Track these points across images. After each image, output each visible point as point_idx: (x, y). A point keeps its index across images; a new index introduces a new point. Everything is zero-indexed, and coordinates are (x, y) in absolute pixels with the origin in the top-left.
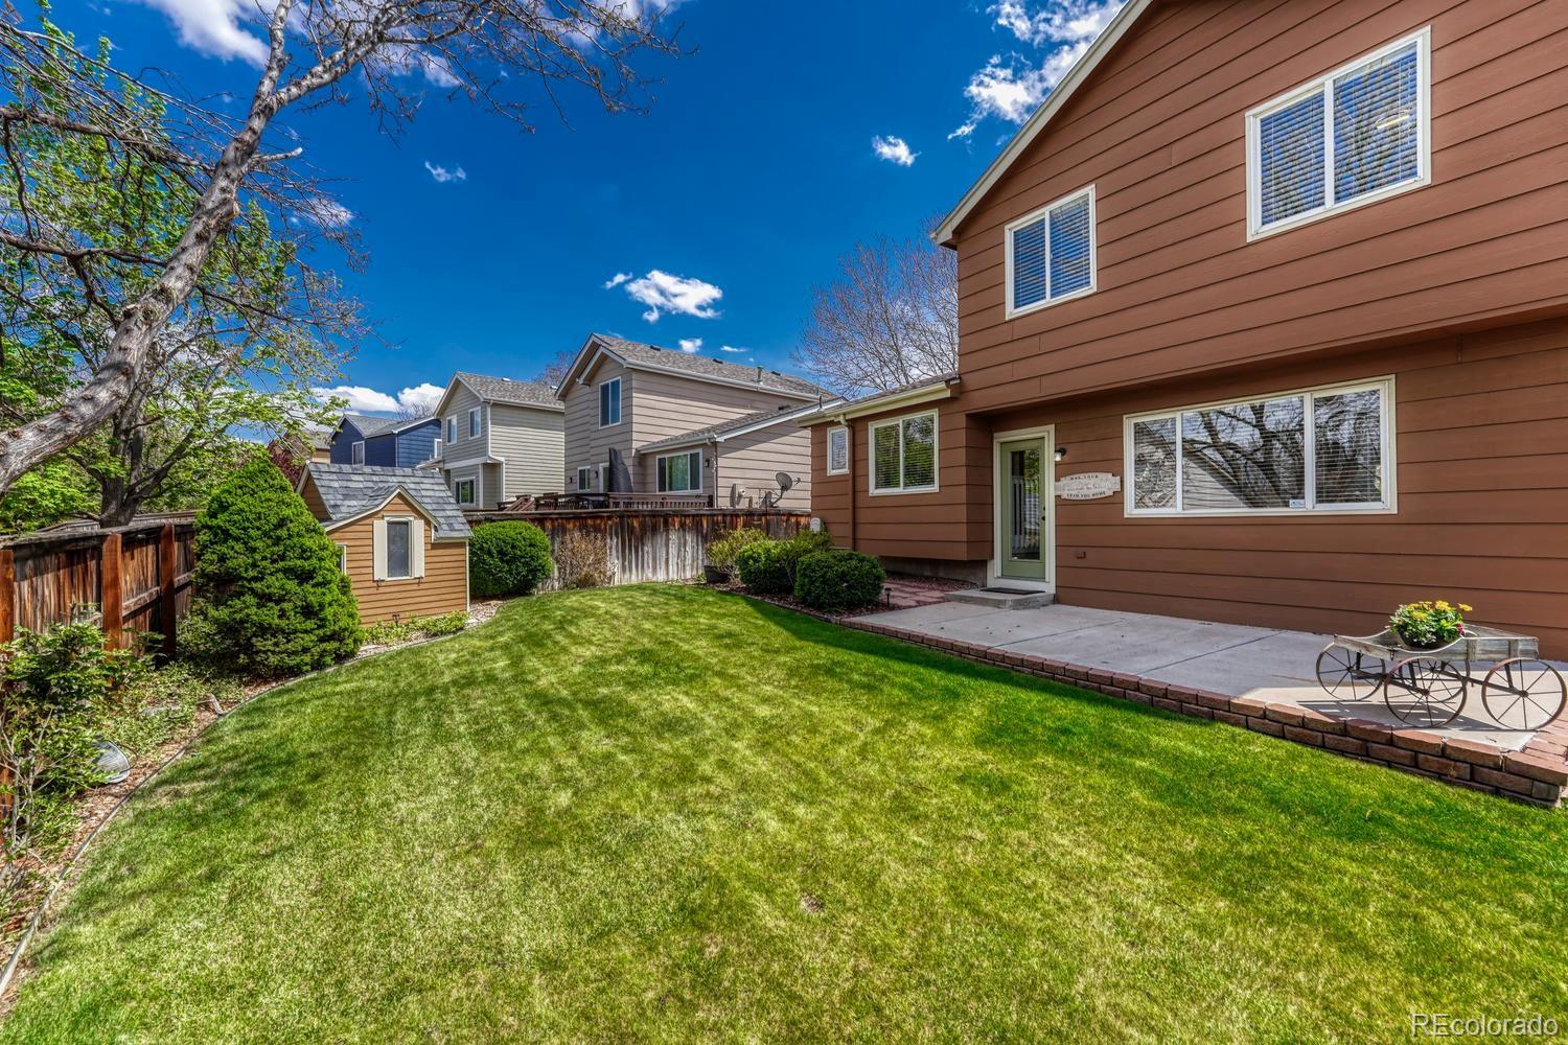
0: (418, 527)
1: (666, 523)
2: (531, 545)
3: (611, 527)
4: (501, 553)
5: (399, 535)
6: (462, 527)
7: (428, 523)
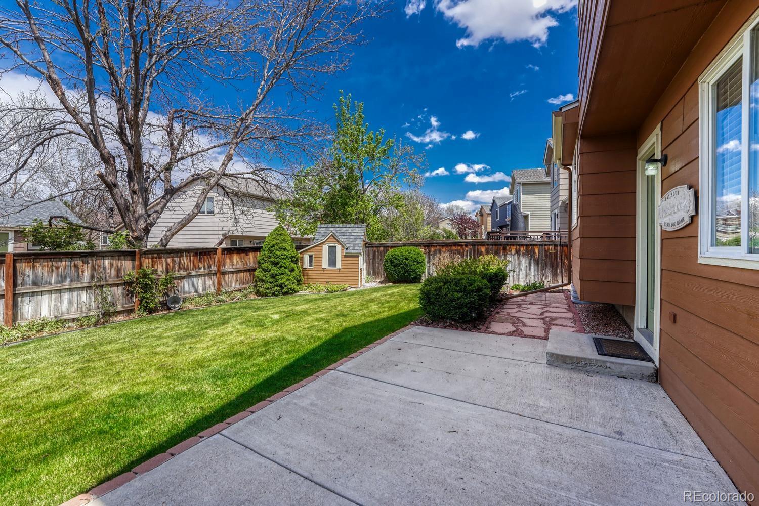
0: (339, 248)
1: (505, 249)
2: (407, 259)
3: (467, 252)
4: (391, 261)
5: (332, 250)
6: (358, 248)
7: (343, 247)
